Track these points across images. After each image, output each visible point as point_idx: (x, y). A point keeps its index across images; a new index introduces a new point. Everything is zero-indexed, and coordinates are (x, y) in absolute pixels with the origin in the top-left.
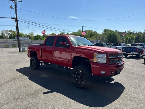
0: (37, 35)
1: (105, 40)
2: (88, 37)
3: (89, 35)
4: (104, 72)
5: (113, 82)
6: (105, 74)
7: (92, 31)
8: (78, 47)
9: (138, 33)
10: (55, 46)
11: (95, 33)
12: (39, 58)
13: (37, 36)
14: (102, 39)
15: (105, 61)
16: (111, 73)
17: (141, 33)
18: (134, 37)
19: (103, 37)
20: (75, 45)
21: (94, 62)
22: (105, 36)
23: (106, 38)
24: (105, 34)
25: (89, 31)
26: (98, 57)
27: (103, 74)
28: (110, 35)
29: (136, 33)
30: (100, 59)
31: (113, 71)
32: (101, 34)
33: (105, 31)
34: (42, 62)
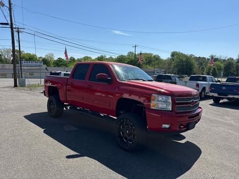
0: (59, 58)
1: (173, 70)
2: (144, 64)
3: (146, 60)
4: (167, 126)
5: (183, 141)
6: (169, 128)
7: (151, 54)
8: (126, 82)
9: (228, 60)
10: (89, 80)
11: (157, 58)
12: (62, 99)
13: (60, 60)
14: (169, 69)
15: (170, 108)
16: (180, 127)
17: (232, 59)
18: (222, 65)
19: (170, 64)
20: (121, 79)
21: (152, 108)
22: (174, 64)
23: (174, 66)
24: (172, 59)
25: (146, 54)
26: (158, 101)
27: (166, 128)
28: (182, 61)
29: (224, 60)
30: (161, 104)
31: (182, 124)
32: (166, 60)
33: (173, 54)
34: (68, 105)
